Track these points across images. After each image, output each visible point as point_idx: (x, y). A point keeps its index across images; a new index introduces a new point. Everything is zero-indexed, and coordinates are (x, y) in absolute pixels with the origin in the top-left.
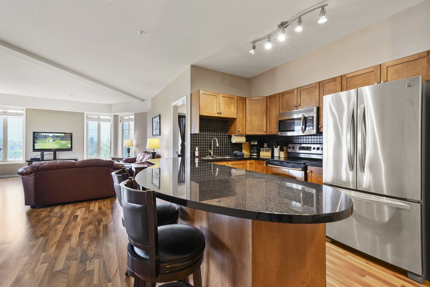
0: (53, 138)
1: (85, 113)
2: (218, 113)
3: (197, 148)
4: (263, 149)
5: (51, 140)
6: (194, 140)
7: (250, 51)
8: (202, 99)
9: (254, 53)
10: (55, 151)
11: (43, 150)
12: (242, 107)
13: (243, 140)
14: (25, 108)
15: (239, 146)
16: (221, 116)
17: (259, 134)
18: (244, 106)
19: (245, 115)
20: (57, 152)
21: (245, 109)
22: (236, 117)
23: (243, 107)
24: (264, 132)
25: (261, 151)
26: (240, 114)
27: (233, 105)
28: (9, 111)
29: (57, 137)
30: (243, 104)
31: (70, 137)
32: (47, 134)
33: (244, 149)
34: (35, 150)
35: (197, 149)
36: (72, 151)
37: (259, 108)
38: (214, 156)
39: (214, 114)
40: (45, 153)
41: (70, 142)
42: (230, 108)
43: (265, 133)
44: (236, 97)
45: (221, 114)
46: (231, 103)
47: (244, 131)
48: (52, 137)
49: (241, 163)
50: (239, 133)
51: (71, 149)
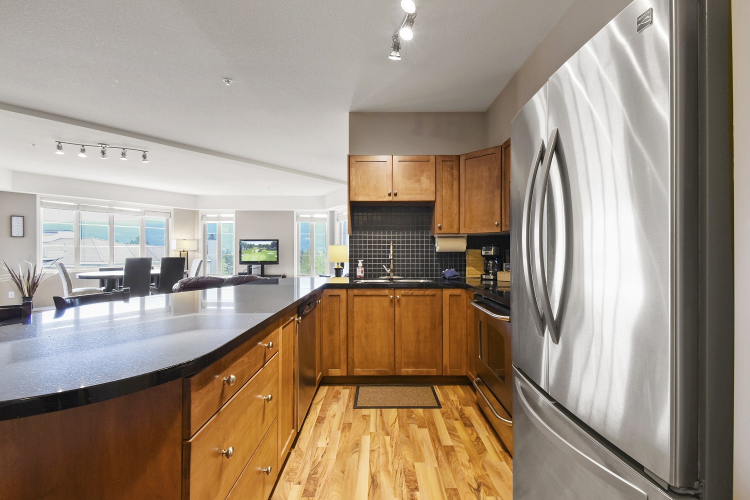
0: (259, 248)
1: (295, 211)
2: (390, 195)
3: (360, 261)
4: (508, 266)
5: (257, 250)
6: (356, 247)
7: (390, 57)
8: (354, 171)
9: (400, 59)
10: (263, 263)
11: (250, 263)
12: (449, 176)
13: (460, 245)
14: (234, 211)
15: (457, 259)
16: (396, 199)
17: (485, 232)
18: (455, 172)
19: (457, 192)
20: (265, 266)
21: (457, 178)
22: (433, 199)
23: (452, 176)
24: (495, 227)
25: (504, 269)
26: (445, 192)
27: (425, 174)
28: (223, 215)
29: (264, 246)
30: (453, 169)
31: (276, 245)
32: (252, 243)
33: (469, 266)
34: (242, 263)
35: (360, 264)
36: (278, 264)
37: (486, 174)
38: (394, 277)
39: (380, 197)
40: (253, 266)
41: (276, 252)
42: (419, 181)
43: (498, 230)
44: (432, 159)
45: (396, 195)
46: (422, 171)
47: (456, 226)
48: (257, 246)
49: (426, 294)
50: (440, 232)
51: (276, 263)
